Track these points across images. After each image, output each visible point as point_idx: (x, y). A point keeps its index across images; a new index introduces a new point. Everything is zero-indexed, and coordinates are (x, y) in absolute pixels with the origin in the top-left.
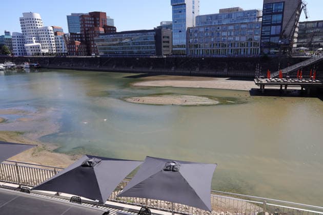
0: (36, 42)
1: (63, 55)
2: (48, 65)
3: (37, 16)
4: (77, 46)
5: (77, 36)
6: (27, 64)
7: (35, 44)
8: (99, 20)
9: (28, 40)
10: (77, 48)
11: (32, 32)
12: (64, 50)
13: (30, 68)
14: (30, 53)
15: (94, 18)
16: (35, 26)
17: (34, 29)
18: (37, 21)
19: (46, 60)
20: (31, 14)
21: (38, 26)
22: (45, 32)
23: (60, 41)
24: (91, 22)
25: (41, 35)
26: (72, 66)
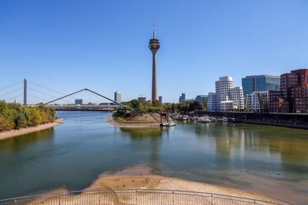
0: (229, 100)
1: (260, 111)
2: (245, 120)
3: (230, 79)
4: (281, 103)
5: (277, 94)
6: (225, 119)
7: (228, 101)
8: (304, 78)
9: (223, 98)
10: (280, 105)
11: (225, 92)
12: (257, 107)
13: (228, 122)
14: (224, 108)
15: (298, 76)
16: (229, 87)
17: (227, 89)
18: (230, 83)
19: (244, 116)
20: (226, 78)
21: (231, 87)
22: (236, 91)
23: (252, 98)
24: (294, 80)
25: (232, 94)
26: (277, 122)
